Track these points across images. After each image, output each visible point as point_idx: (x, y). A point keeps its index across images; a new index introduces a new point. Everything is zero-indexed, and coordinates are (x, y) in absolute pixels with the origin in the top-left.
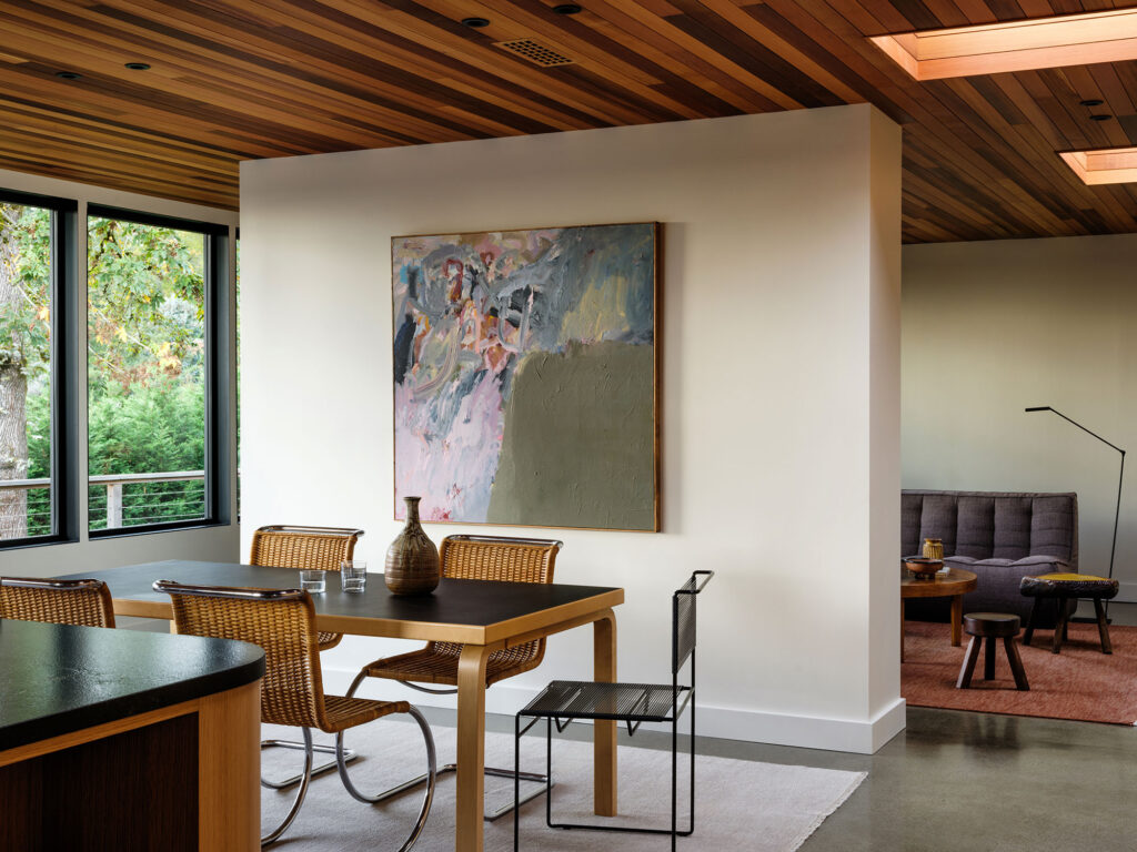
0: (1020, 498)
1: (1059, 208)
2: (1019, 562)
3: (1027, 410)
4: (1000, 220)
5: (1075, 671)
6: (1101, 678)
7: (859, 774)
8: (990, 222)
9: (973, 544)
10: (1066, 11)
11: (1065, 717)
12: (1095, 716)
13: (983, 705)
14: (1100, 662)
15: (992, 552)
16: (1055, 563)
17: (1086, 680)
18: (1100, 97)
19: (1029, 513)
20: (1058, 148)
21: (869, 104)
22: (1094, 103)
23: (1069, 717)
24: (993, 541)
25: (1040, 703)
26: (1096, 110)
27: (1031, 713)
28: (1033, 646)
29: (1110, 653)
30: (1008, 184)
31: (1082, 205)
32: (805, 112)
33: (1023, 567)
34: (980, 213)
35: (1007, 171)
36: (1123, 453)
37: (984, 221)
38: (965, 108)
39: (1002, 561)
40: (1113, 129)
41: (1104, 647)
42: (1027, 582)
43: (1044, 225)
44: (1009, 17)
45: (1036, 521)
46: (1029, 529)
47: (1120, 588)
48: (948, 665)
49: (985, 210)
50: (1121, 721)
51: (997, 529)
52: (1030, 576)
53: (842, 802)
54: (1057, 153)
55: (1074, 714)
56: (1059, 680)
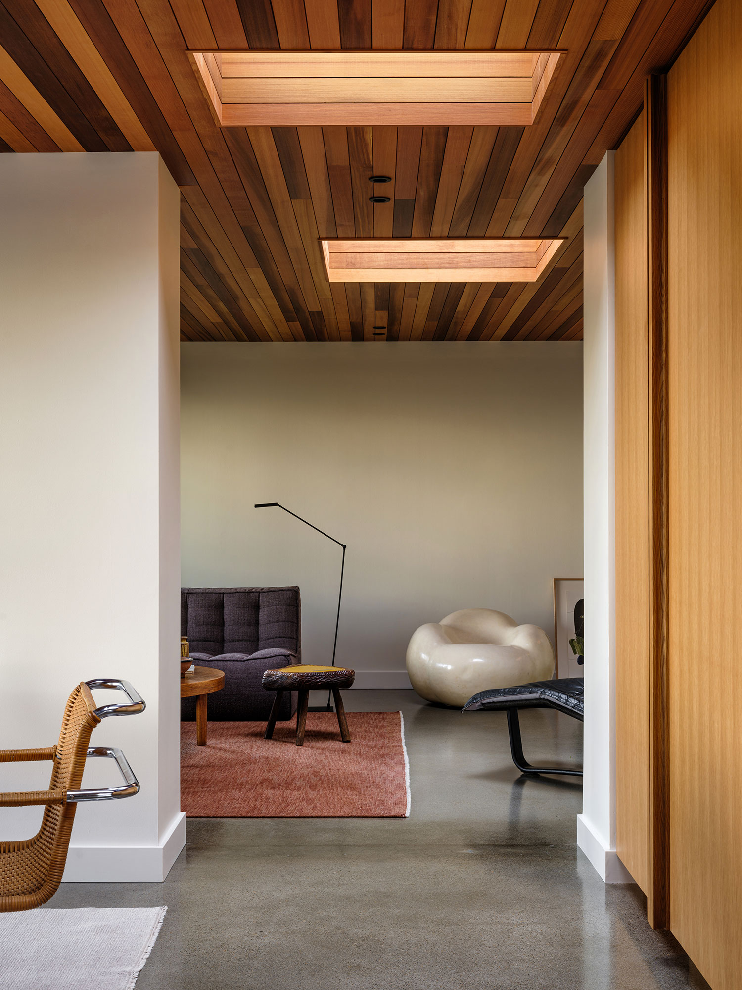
0: (248, 593)
1: (291, 306)
2: (254, 655)
3: (256, 506)
4: (230, 318)
5: (325, 762)
6: (353, 768)
7: (157, 909)
8: (219, 320)
9: (205, 640)
10: (415, 46)
11: (339, 814)
12: (367, 811)
13: (255, 808)
14: (343, 752)
15: (223, 647)
16: (288, 656)
17: (341, 772)
18: (391, 173)
19: (256, 607)
20: (323, 235)
21: (158, 152)
22: (382, 179)
23: (342, 814)
24: (223, 636)
25: (309, 801)
26: (380, 189)
27: (305, 813)
28: (275, 740)
29: (349, 741)
30: (257, 276)
31: (312, 305)
32: (84, 155)
33: (258, 661)
34: (215, 307)
35: (262, 258)
36: (344, 547)
37: (214, 318)
38: (255, 171)
39: (238, 656)
40: (384, 214)
41: (344, 737)
42: (269, 676)
43: (268, 326)
44: (353, 45)
45: (263, 615)
46: (257, 623)
47: (355, 677)
48: (202, 767)
49: (221, 306)
50: (393, 814)
51: (226, 624)
52: (272, 668)
53: (150, 950)
54: (320, 239)
55: (346, 811)
56: (315, 774)
